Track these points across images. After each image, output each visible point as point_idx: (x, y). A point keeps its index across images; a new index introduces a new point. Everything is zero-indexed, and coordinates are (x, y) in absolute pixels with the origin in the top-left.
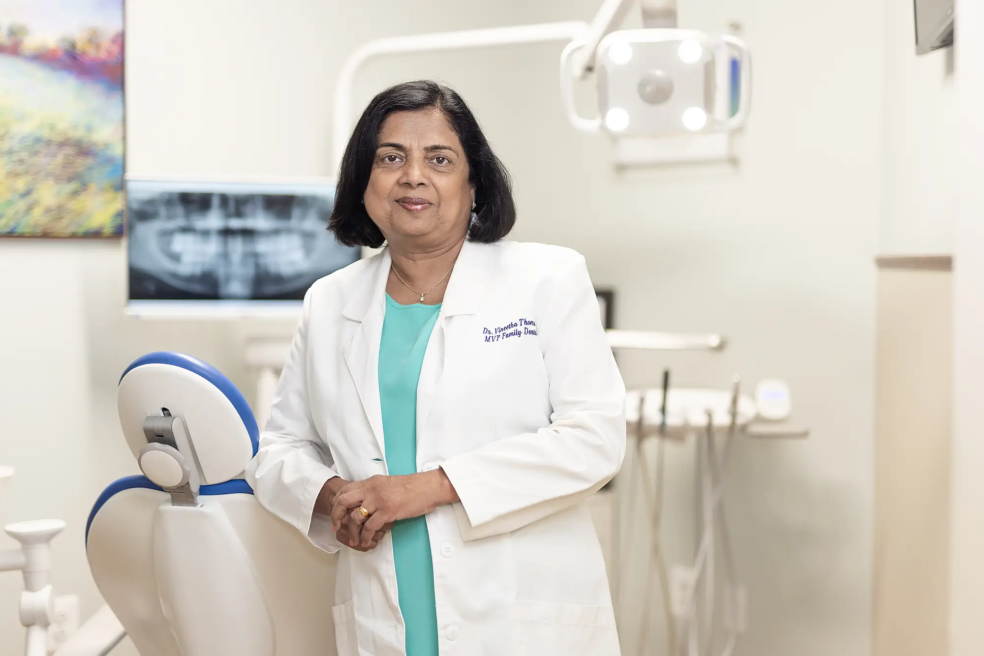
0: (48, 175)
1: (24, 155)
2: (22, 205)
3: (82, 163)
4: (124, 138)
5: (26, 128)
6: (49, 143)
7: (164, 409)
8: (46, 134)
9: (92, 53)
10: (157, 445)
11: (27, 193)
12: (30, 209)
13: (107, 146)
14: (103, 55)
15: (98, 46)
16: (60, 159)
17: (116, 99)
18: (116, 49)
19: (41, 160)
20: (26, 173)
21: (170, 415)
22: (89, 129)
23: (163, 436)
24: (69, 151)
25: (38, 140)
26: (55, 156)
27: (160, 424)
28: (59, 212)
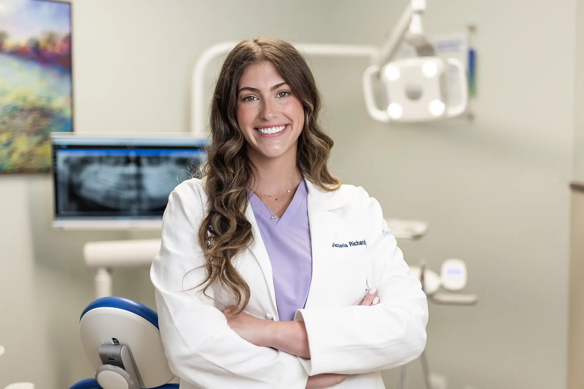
0: (22, 131)
1: (6, 118)
2: (5, 152)
4: (72, 105)
7: (113, 339)
8: (20, 104)
9: (50, 49)
10: (109, 366)
11: (8, 144)
12: (10, 154)
13: (61, 111)
14: (57, 50)
15: (54, 44)
17: (67, 79)
18: (66, 46)
20: (7, 130)
21: (118, 342)
22: (49, 99)
23: (113, 359)
24: (35, 115)
25: (15, 108)
27: (112, 350)
28: (29, 155)
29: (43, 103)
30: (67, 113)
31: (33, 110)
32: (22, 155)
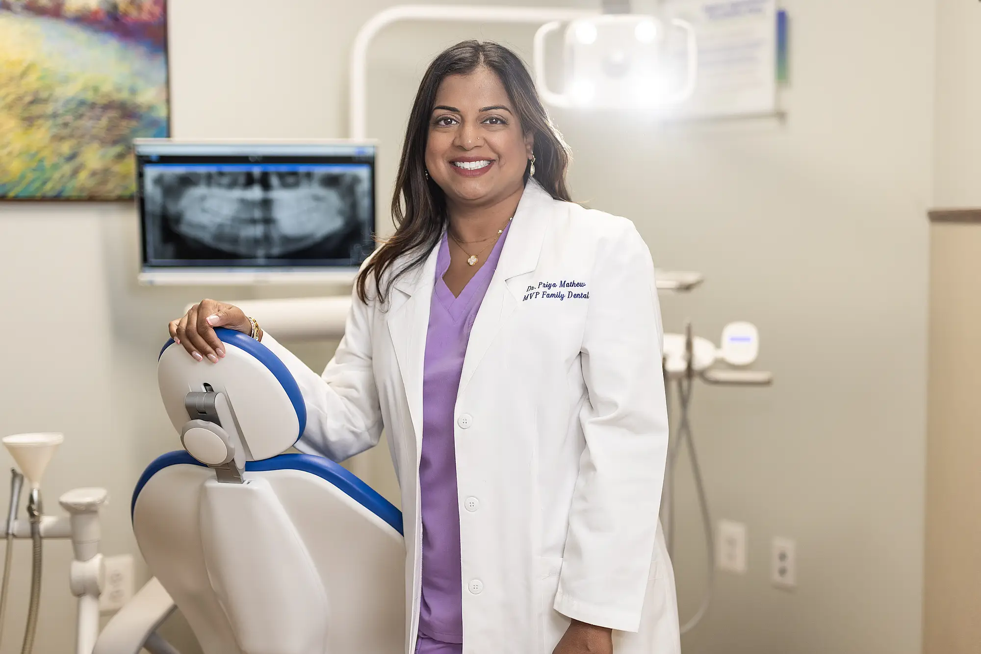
0: (94, 138)
1: (69, 118)
2: (67, 168)
3: (126, 126)
4: (168, 101)
5: (70, 91)
6: (93, 106)
7: (206, 385)
8: (90, 96)
9: (134, 13)
10: (199, 422)
11: (72, 157)
12: (75, 172)
13: (151, 108)
14: (145, 16)
15: (140, 8)
16: (104, 122)
17: (161, 59)
18: (157, 10)
19: (86, 123)
20: (71, 136)
21: (212, 390)
22: (133, 91)
23: (205, 413)
24: (112, 114)
25: (82, 103)
26: (99, 119)
27: (202, 401)
28: (104, 174)
29: (124, 95)
30: (162, 113)
31: (108, 106)
32: (94, 174)
